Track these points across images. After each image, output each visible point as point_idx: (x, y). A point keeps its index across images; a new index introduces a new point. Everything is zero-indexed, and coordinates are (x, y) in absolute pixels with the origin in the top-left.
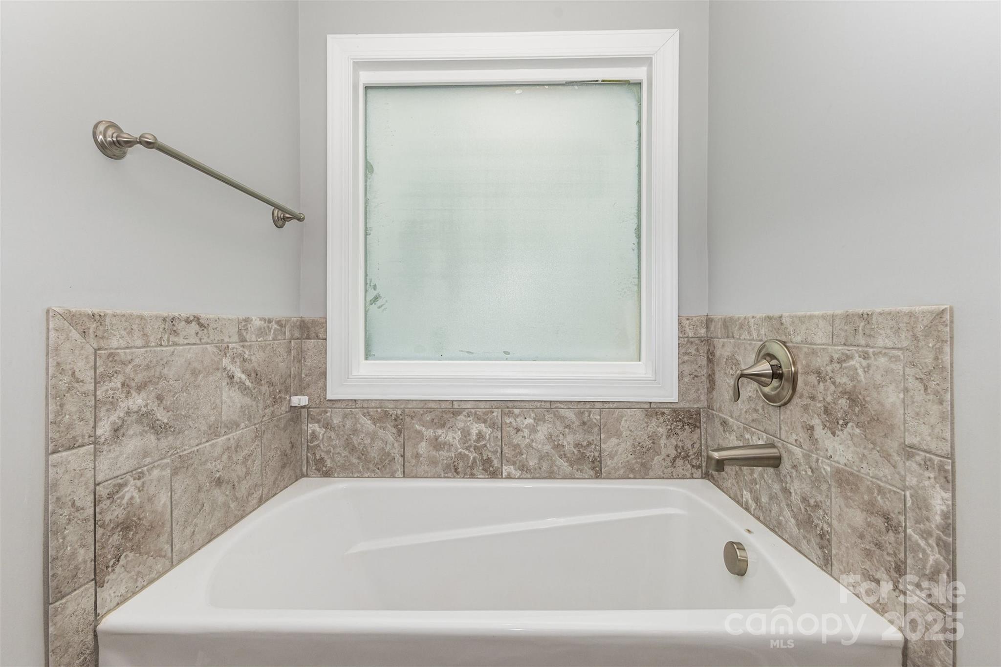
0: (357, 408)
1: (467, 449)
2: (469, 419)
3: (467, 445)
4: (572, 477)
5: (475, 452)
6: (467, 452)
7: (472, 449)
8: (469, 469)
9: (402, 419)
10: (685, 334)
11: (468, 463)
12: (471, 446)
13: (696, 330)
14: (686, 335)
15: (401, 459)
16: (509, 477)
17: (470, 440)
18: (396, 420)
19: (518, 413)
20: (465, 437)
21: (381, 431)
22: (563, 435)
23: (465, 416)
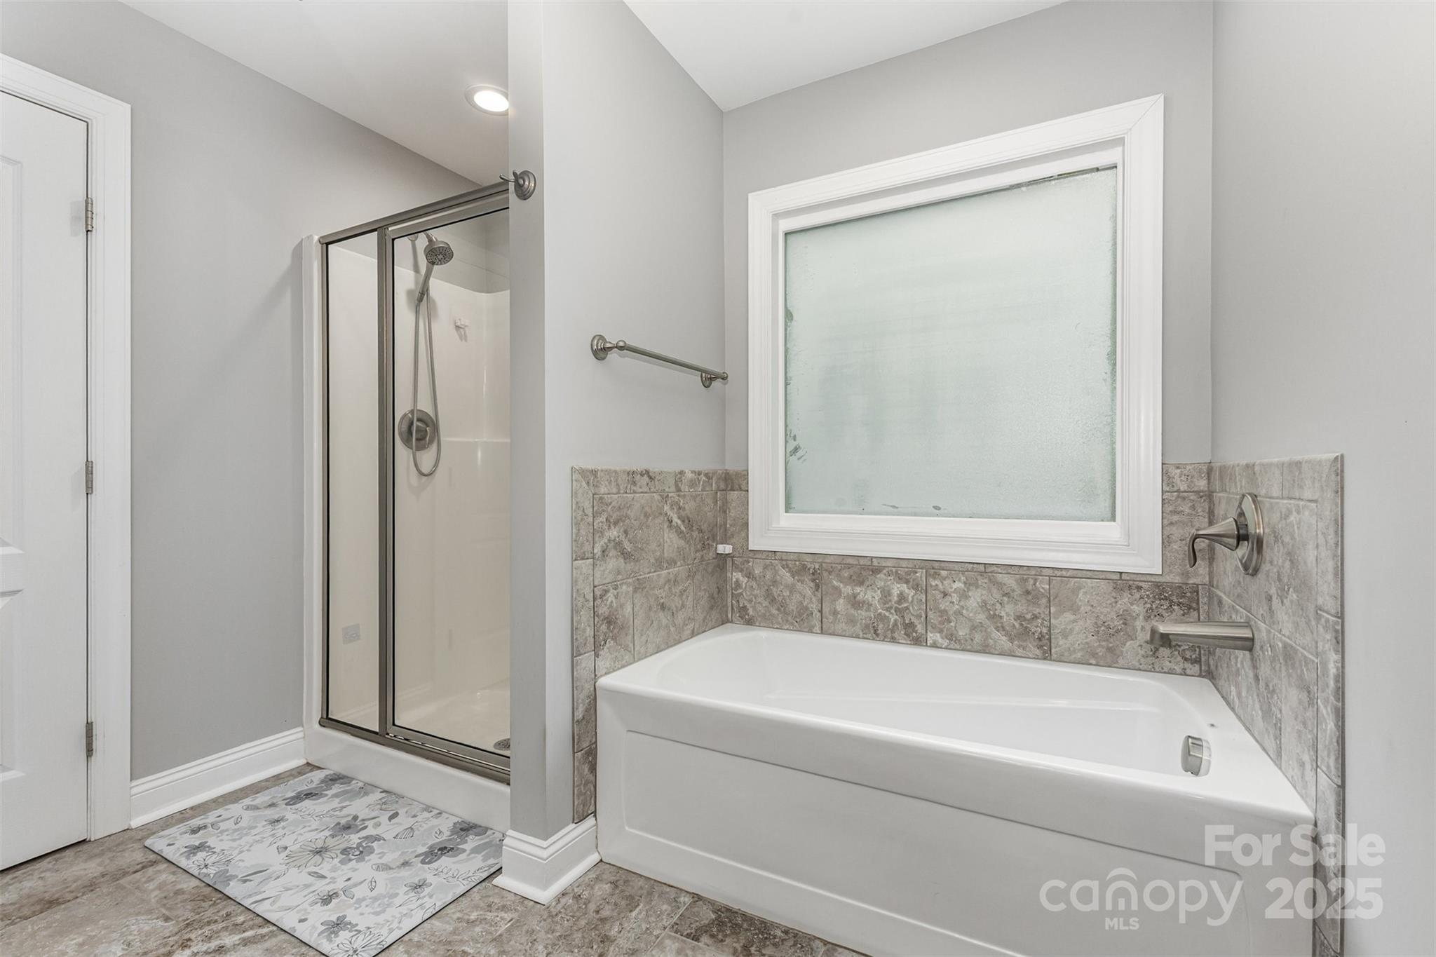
0: (776, 559)
1: (888, 609)
2: (889, 578)
3: (887, 606)
4: (1011, 655)
5: (897, 615)
6: (887, 614)
7: (893, 611)
8: (889, 632)
9: (819, 574)
10: (1173, 486)
11: (889, 625)
12: (891, 608)
13: (1192, 482)
14: (1175, 489)
15: (819, 614)
16: (935, 646)
17: (890, 601)
18: (813, 574)
19: (946, 576)
20: (885, 597)
21: (799, 584)
22: (1001, 604)
23: (885, 575)
